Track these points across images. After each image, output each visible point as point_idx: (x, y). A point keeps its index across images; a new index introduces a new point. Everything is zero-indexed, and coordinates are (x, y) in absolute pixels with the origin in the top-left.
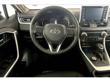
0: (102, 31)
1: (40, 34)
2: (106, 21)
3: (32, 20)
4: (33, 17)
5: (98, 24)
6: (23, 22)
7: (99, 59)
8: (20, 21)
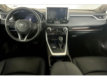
0: (64, 27)
1: (13, 26)
2: (68, 19)
3: (7, 17)
4: (7, 15)
5: (61, 21)
6: (4, 18)
7: (58, 48)
8: (2, 18)
